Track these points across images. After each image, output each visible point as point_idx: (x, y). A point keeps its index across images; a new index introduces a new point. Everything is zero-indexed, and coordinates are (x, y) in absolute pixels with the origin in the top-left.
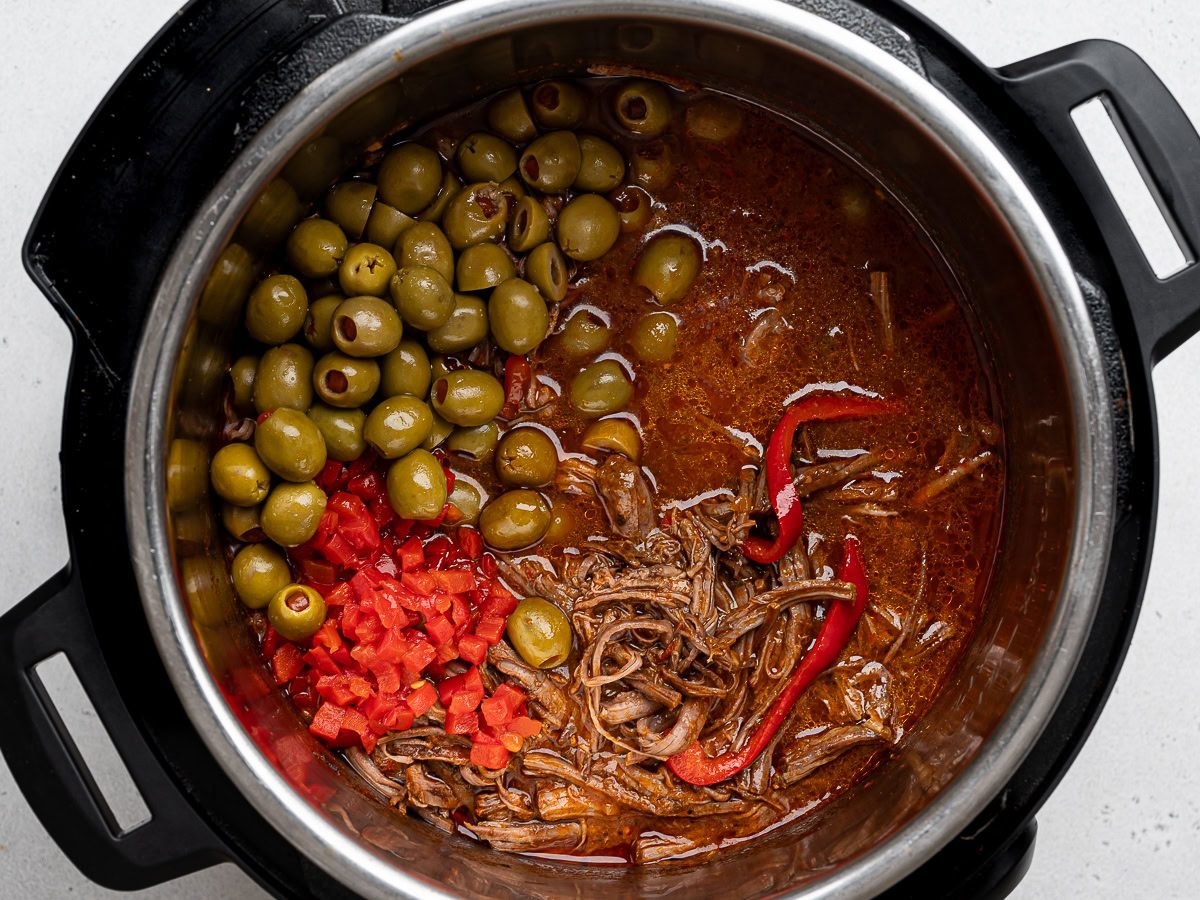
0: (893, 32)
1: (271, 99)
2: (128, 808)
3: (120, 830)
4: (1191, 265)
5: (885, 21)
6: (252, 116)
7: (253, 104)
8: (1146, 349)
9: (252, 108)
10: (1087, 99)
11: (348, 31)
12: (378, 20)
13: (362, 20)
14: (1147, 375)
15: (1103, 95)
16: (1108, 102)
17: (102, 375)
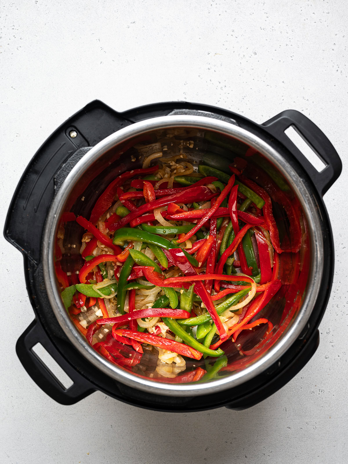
0: (231, 120)
1: (63, 177)
2: (67, 382)
3: (66, 388)
4: (327, 166)
5: (228, 118)
6: (59, 183)
7: (58, 179)
8: (320, 192)
9: (58, 180)
10: (288, 127)
11: (80, 153)
12: (87, 149)
13: (83, 149)
14: (322, 199)
15: (292, 125)
16: (294, 127)
17: (33, 264)
